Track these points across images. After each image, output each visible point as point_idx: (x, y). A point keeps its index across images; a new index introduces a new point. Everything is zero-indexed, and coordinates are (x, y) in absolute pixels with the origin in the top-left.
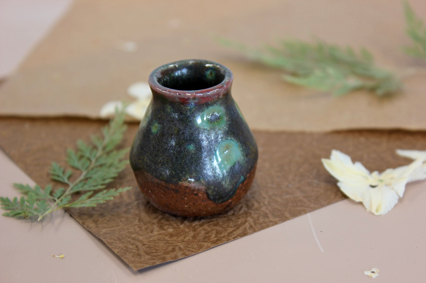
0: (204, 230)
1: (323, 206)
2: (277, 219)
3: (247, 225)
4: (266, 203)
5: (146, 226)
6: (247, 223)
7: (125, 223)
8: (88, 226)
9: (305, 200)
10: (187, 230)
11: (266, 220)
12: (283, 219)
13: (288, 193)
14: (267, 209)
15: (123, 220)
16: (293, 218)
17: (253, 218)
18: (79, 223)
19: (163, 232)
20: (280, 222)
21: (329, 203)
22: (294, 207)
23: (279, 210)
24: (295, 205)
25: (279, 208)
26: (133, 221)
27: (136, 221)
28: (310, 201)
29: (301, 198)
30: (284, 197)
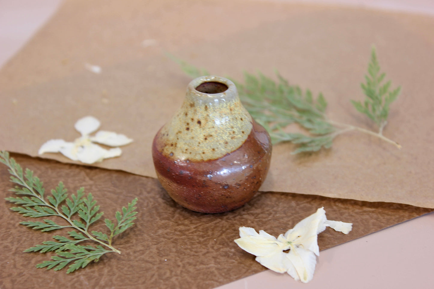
1: (231, 281)
4: (179, 272)
7: (41, 284)
8: (4, 286)
9: (216, 272)
13: (202, 263)
14: (177, 279)
15: (40, 280)
21: (237, 279)
22: (203, 280)
23: (188, 283)
24: (205, 277)
25: (189, 279)
26: (48, 283)
27: (52, 283)
28: (221, 274)
29: (214, 269)
30: (197, 267)
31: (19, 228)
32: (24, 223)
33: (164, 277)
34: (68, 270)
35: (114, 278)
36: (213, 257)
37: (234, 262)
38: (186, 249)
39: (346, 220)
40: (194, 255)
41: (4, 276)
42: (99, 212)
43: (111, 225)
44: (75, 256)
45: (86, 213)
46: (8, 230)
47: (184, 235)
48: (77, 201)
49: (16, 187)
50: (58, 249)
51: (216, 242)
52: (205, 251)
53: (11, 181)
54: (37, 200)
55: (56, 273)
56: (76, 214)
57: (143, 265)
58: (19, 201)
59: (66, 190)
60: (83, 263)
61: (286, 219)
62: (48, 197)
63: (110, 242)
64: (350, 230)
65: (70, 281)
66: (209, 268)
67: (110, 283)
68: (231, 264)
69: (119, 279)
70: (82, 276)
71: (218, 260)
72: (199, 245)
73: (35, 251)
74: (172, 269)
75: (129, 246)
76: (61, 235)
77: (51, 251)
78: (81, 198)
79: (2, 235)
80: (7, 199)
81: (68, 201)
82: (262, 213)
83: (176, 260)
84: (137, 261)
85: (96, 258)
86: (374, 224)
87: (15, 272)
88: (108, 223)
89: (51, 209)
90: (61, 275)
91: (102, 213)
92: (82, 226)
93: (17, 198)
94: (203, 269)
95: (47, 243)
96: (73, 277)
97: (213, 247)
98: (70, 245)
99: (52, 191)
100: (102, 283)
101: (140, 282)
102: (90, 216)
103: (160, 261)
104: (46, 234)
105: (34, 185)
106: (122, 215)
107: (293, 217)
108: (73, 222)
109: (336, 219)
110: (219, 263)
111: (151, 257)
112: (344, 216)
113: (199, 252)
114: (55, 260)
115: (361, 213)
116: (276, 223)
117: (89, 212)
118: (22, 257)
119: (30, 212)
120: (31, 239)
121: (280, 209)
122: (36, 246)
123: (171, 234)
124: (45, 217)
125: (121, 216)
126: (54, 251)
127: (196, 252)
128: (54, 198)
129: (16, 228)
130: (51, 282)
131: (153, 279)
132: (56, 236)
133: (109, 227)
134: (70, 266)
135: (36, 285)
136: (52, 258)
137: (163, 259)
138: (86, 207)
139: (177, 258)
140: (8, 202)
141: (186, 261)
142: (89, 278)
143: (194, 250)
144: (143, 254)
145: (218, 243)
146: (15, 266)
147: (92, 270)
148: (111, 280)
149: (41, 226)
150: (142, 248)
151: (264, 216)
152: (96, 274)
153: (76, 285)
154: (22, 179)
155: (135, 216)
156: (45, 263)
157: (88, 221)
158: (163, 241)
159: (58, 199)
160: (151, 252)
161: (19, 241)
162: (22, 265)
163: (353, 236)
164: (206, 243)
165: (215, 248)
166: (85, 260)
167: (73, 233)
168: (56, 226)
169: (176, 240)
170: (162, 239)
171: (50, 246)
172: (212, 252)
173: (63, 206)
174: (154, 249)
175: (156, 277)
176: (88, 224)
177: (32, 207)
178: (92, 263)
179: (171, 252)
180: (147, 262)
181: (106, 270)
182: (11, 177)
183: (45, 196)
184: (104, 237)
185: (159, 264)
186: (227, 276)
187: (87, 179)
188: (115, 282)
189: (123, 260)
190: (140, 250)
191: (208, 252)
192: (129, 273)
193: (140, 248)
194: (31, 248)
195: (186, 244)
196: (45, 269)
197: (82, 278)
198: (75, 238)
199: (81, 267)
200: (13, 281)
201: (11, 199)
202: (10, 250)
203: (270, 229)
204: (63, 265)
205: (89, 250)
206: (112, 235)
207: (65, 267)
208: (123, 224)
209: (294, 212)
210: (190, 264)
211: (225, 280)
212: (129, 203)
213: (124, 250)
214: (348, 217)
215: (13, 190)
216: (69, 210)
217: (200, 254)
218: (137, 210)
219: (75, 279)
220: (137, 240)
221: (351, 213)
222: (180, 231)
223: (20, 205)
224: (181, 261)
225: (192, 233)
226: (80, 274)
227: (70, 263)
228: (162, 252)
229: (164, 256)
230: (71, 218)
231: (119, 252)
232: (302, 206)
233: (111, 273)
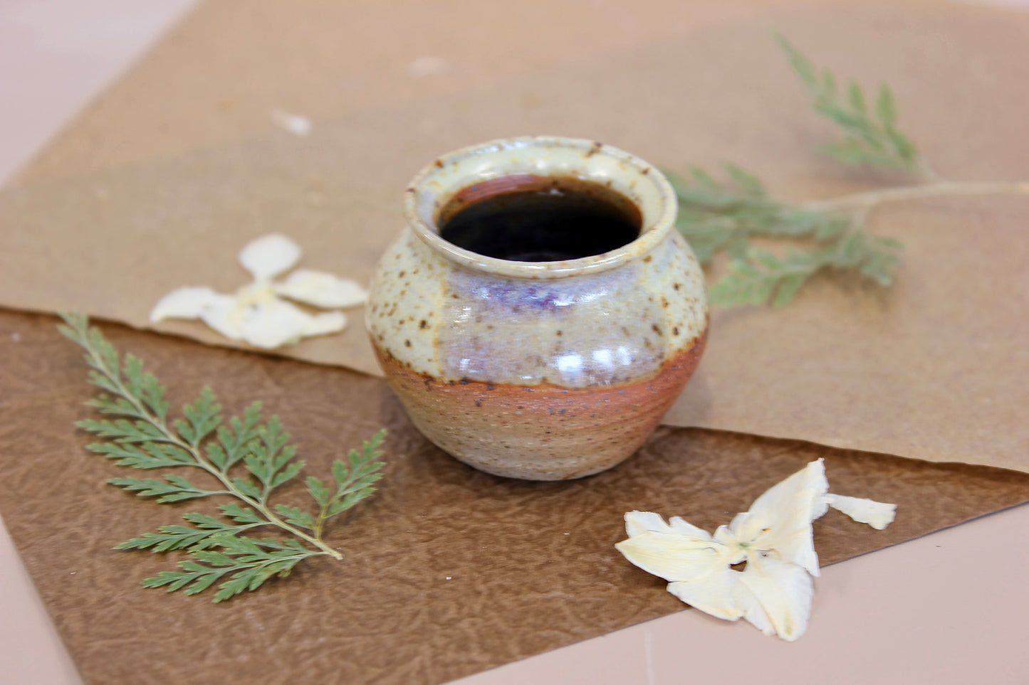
0: (317, 665)
1: (602, 632)
2: (486, 658)
3: (416, 662)
4: (477, 608)
5: (195, 641)
6: (417, 660)
7: (152, 626)
8: (67, 628)
9: (567, 611)
10: (279, 662)
11: (463, 657)
12: (500, 657)
13: (534, 588)
14: (473, 624)
15: (150, 616)
16: (523, 659)
17: (434, 646)
18: (51, 616)
19: (227, 660)
20: (492, 665)
21: (616, 627)
22: (536, 627)
23: (499, 634)
24: (540, 622)
25: (502, 626)
26: (170, 624)
27: (178, 624)
28: (577, 616)
29: (561, 604)
30: (523, 598)
31: (105, 494)
32: (118, 481)
33: (444, 619)
34: (217, 594)
35: (325, 617)
36: (562, 575)
37: (609, 588)
38: (498, 553)
39: (880, 497)
40: (515, 569)
41: (66, 604)
42: (294, 460)
43: (322, 491)
44: (233, 562)
45: (263, 463)
46: (80, 497)
47: (495, 520)
48: (243, 433)
49: (103, 396)
50: (195, 544)
51: (568, 539)
52: (542, 559)
53: (90, 382)
54: (149, 429)
55: (188, 600)
56: (240, 463)
57: (395, 589)
58: (108, 429)
59: (219, 407)
60: (252, 579)
61: (736, 490)
62: (177, 422)
63: (318, 531)
64: (890, 520)
65: (221, 621)
66: (549, 600)
67: (315, 628)
68: (603, 593)
69: (335, 620)
70: (249, 610)
71: (571, 583)
72: (527, 546)
73: (141, 547)
74: (463, 599)
75: (363, 544)
76: (203, 512)
77: (178, 549)
78: (254, 427)
79: (64, 508)
80: (79, 424)
81: (223, 434)
82: (680, 473)
83: (473, 580)
84: (380, 579)
85: (284, 567)
86: (947, 508)
87: (93, 596)
88: (314, 487)
89: (180, 450)
90: (200, 605)
91: (302, 464)
92: (255, 491)
93: (105, 422)
94: (535, 602)
95: (169, 530)
96: (228, 611)
97: (560, 552)
98: (224, 536)
99: (187, 408)
100: (297, 626)
101: (385, 628)
102: (273, 470)
103: (435, 580)
104: (167, 508)
105: (145, 392)
106: (349, 468)
107: (752, 486)
108: (232, 482)
109: (856, 493)
110: (574, 589)
111: (414, 570)
112: (876, 486)
113: (527, 562)
114: (187, 569)
115: (918, 482)
116: (713, 499)
117: (269, 460)
118: (110, 561)
119: (132, 456)
120: (133, 520)
121: (723, 466)
122: (143, 537)
123: (464, 518)
124: (166, 470)
125: (345, 472)
126: (186, 549)
127: (521, 561)
128: (191, 425)
129: (98, 493)
130: (176, 621)
131: (417, 624)
132: (191, 513)
133: (317, 497)
134: (222, 586)
135: (140, 628)
136: (180, 564)
137: (441, 576)
138: (263, 449)
139: (476, 575)
140: (81, 432)
141: (495, 583)
142: (266, 616)
143: (516, 556)
144: (393, 562)
145: (574, 540)
146: (92, 583)
147: (274, 596)
148: (316, 622)
149: (158, 489)
150: (393, 549)
151: (685, 480)
152: (283, 607)
153: (235, 630)
154: (115, 378)
155: (379, 471)
156: (164, 576)
157: (267, 481)
158: (442, 534)
159: (198, 426)
160: (415, 559)
161: (104, 523)
162: (111, 580)
163: (897, 534)
164: (544, 540)
165: (567, 553)
166: (259, 572)
167: (231, 508)
168: (191, 490)
169: (475, 531)
170: (441, 529)
171: (178, 538)
172: (559, 563)
173: (211, 446)
174: (421, 552)
175: (423, 617)
176: (268, 488)
177: (138, 444)
178: (274, 580)
179: (461, 559)
180: (403, 581)
181: (305, 599)
182: (92, 373)
183: (169, 419)
184: (304, 519)
185: (433, 587)
186: (592, 620)
187: (269, 382)
188: (327, 627)
189: (349, 576)
190: (389, 554)
191: (548, 563)
192: (359, 607)
193: (387, 548)
194: (132, 540)
195: (497, 541)
196: (163, 591)
197: (249, 614)
198: (237, 519)
199: (247, 590)
200: (87, 617)
201: (90, 425)
202: (83, 544)
203: (699, 512)
204: (205, 582)
205: (268, 550)
206: (323, 517)
207: (209, 587)
208: (350, 491)
209: (756, 473)
210: (505, 590)
211: (587, 630)
212: (366, 442)
213: (351, 552)
214: (888, 490)
215: (93, 403)
216: (223, 456)
217: (531, 566)
218: (384, 459)
219: (233, 618)
220: (381, 529)
221: (894, 481)
222: (484, 511)
223: (110, 439)
224: (485, 582)
225: (513, 516)
226: (245, 604)
227: (222, 579)
228: (440, 560)
229: (444, 568)
230: (229, 473)
231: (338, 556)
232: (776, 459)
233: (316, 606)
